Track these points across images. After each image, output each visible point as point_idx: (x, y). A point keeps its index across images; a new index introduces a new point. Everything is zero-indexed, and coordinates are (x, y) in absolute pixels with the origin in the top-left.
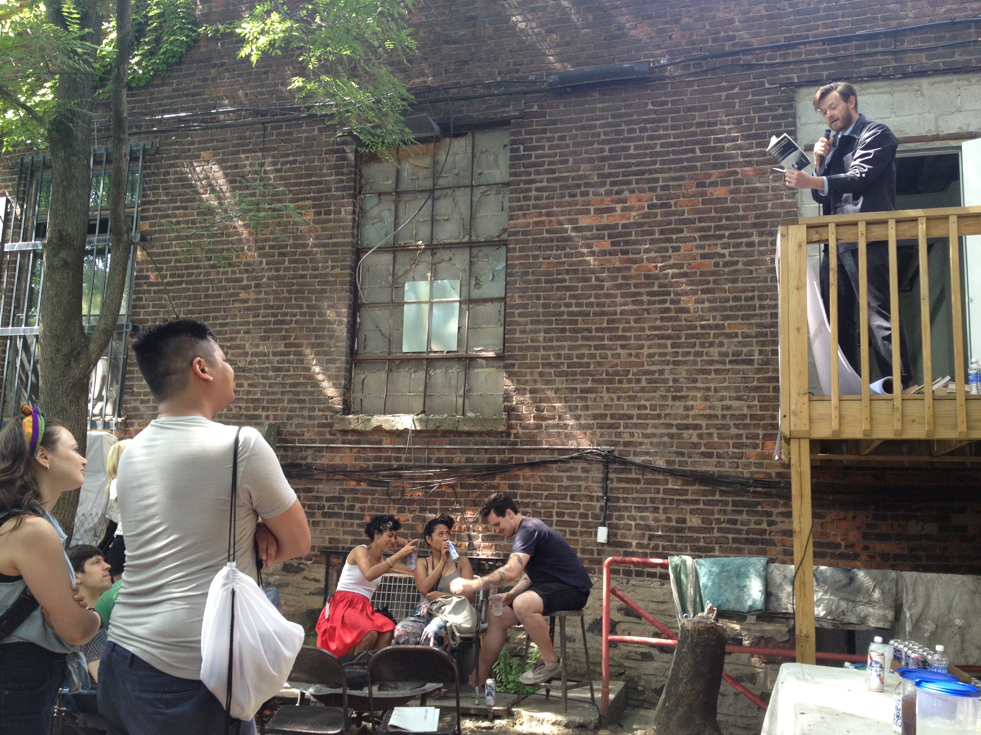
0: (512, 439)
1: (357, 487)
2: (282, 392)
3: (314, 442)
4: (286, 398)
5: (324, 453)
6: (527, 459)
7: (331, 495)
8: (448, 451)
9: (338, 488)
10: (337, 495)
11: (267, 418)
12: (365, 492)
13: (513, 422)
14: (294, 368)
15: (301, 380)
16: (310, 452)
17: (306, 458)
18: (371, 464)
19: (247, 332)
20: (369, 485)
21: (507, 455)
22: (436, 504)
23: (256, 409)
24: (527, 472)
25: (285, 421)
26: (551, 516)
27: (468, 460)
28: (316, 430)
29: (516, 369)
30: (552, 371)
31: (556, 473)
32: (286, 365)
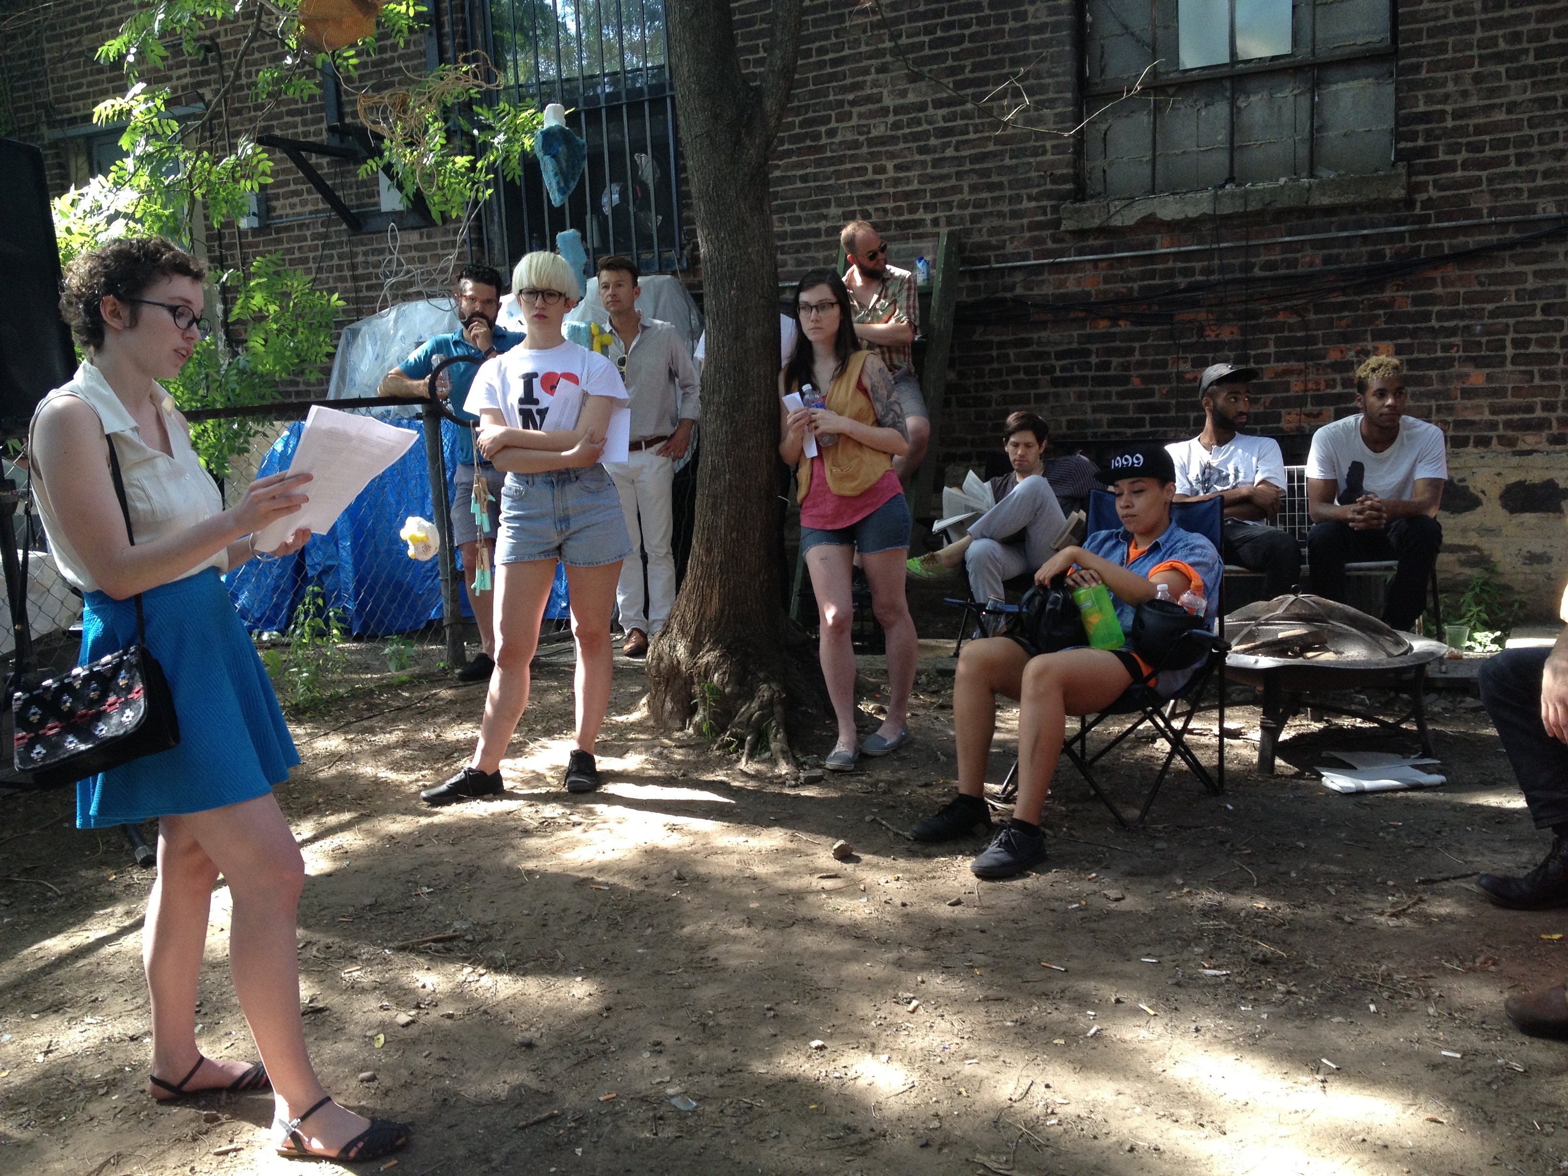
0: (1418, 211)
1: (1113, 330)
2: (957, 173)
3: (1025, 257)
4: (965, 184)
5: (1046, 276)
6: (1451, 247)
7: (1066, 347)
8: (1287, 247)
9: (1075, 334)
10: (1075, 346)
11: (936, 222)
12: (1130, 337)
13: (1422, 178)
14: (976, 126)
15: (991, 147)
16: (1019, 277)
17: (1012, 288)
18: (1135, 286)
19: (882, 69)
20: (1133, 323)
21: (1407, 243)
22: (1266, 346)
23: (913, 210)
24: (1452, 272)
25: (968, 225)
26: (1503, 348)
27: (1326, 260)
28: (1027, 235)
29: (1424, 74)
30: (1502, 69)
31: (1510, 268)
32: (960, 122)
